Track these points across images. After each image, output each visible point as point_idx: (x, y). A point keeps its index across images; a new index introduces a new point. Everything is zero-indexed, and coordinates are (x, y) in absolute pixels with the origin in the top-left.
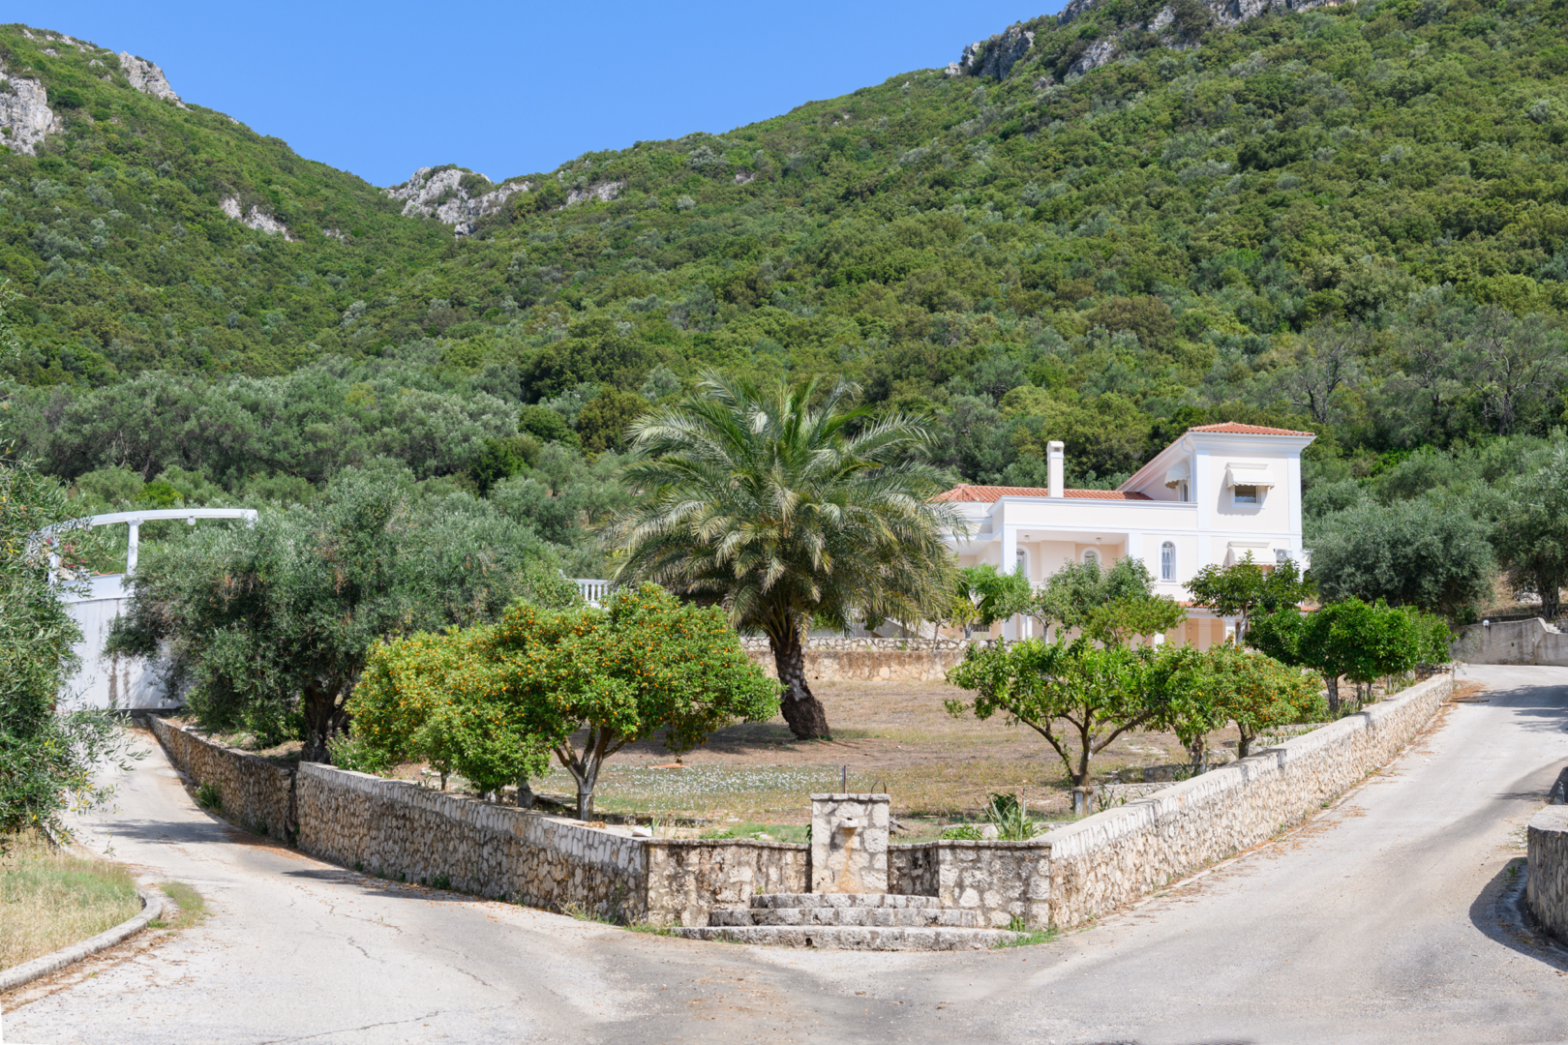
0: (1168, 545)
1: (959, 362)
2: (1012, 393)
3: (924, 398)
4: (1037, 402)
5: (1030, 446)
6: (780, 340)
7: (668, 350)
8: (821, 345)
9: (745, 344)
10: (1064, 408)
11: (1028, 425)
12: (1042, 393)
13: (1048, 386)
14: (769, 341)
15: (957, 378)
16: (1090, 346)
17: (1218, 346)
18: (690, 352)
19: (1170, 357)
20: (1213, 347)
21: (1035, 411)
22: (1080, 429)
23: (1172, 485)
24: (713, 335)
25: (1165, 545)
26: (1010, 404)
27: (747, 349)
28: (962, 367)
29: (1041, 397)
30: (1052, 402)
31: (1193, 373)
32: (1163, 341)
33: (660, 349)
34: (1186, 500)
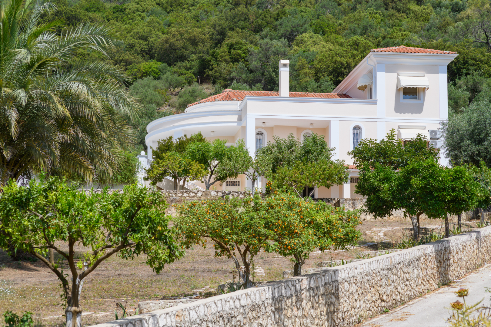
0: (357, 128)
1: (269, 19)
2: (299, 38)
3: (243, 41)
4: (315, 43)
5: (307, 71)
6: (165, 9)
7: (98, 16)
8: (190, 11)
9: (144, 11)
10: (332, 47)
11: (307, 58)
12: (318, 37)
13: (324, 33)
14: (159, 9)
15: (267, 29)
16: (354, 9)
17: (434, 7)
18: (110, 17)
19: (404, 15)
20: (431, 8)
21: (313, 49)
22: (339, 59)
23: (363, 88)
24: (125, 6)
25: (355, 128)
26: (297, 45)
27: (144, 14)
28: (271, 22)
29: (317, 40)
30: (324, 43)
31: (418, 25)
32: (400, 5)
33: (91, 14)
34: (371, 98)
